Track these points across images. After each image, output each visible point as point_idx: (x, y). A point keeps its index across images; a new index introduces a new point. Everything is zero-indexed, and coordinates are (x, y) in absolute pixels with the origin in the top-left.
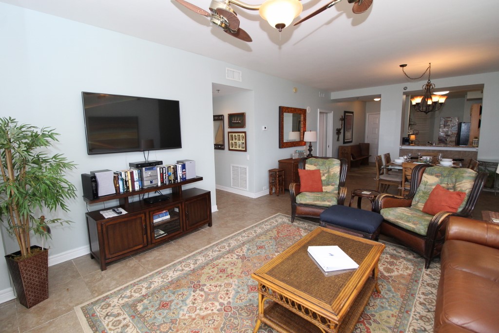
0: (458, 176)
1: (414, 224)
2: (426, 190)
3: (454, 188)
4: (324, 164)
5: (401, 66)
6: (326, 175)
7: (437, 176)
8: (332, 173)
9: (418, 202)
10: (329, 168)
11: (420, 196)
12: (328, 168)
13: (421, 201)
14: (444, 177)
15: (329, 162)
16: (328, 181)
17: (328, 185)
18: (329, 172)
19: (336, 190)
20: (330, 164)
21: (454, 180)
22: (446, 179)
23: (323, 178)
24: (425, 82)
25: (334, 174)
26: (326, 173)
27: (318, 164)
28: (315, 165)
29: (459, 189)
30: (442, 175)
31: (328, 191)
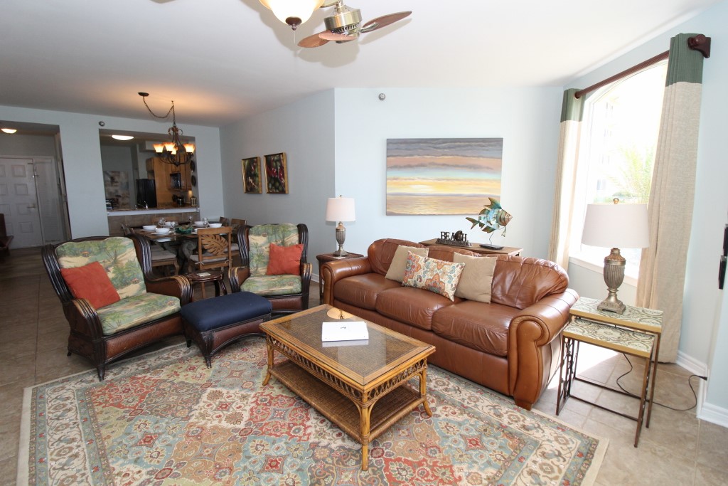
0: (284, 231)
1: (290, 285)
2: (259, 253)
3: (283, 243)
4: (102, 249)
5: (141, 94)
6: (111, 269)
7: (264, 236)
8: (125, 262)
9: (257, 267)
10: (116, 256)
11: (256, 261)
12: (112, 254)
13: (259, 265)
14: (272, 235)
15: (112, 245)
16: (123, 277)
17: (125, 284)
18: (116, 262)
19: (143, 289)
20: (116, 247)
21: (281, 236)
22: (274, 236)
23: (111, 275)
24: (171, 125)
25: (130, 263)
26: (110, 266)
27: (91, 253)
28: (85, 256)
29: (289, 243)
30: (268, 234)
31: (130, 295)
